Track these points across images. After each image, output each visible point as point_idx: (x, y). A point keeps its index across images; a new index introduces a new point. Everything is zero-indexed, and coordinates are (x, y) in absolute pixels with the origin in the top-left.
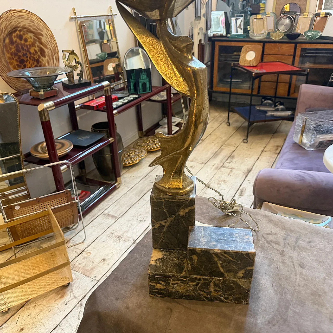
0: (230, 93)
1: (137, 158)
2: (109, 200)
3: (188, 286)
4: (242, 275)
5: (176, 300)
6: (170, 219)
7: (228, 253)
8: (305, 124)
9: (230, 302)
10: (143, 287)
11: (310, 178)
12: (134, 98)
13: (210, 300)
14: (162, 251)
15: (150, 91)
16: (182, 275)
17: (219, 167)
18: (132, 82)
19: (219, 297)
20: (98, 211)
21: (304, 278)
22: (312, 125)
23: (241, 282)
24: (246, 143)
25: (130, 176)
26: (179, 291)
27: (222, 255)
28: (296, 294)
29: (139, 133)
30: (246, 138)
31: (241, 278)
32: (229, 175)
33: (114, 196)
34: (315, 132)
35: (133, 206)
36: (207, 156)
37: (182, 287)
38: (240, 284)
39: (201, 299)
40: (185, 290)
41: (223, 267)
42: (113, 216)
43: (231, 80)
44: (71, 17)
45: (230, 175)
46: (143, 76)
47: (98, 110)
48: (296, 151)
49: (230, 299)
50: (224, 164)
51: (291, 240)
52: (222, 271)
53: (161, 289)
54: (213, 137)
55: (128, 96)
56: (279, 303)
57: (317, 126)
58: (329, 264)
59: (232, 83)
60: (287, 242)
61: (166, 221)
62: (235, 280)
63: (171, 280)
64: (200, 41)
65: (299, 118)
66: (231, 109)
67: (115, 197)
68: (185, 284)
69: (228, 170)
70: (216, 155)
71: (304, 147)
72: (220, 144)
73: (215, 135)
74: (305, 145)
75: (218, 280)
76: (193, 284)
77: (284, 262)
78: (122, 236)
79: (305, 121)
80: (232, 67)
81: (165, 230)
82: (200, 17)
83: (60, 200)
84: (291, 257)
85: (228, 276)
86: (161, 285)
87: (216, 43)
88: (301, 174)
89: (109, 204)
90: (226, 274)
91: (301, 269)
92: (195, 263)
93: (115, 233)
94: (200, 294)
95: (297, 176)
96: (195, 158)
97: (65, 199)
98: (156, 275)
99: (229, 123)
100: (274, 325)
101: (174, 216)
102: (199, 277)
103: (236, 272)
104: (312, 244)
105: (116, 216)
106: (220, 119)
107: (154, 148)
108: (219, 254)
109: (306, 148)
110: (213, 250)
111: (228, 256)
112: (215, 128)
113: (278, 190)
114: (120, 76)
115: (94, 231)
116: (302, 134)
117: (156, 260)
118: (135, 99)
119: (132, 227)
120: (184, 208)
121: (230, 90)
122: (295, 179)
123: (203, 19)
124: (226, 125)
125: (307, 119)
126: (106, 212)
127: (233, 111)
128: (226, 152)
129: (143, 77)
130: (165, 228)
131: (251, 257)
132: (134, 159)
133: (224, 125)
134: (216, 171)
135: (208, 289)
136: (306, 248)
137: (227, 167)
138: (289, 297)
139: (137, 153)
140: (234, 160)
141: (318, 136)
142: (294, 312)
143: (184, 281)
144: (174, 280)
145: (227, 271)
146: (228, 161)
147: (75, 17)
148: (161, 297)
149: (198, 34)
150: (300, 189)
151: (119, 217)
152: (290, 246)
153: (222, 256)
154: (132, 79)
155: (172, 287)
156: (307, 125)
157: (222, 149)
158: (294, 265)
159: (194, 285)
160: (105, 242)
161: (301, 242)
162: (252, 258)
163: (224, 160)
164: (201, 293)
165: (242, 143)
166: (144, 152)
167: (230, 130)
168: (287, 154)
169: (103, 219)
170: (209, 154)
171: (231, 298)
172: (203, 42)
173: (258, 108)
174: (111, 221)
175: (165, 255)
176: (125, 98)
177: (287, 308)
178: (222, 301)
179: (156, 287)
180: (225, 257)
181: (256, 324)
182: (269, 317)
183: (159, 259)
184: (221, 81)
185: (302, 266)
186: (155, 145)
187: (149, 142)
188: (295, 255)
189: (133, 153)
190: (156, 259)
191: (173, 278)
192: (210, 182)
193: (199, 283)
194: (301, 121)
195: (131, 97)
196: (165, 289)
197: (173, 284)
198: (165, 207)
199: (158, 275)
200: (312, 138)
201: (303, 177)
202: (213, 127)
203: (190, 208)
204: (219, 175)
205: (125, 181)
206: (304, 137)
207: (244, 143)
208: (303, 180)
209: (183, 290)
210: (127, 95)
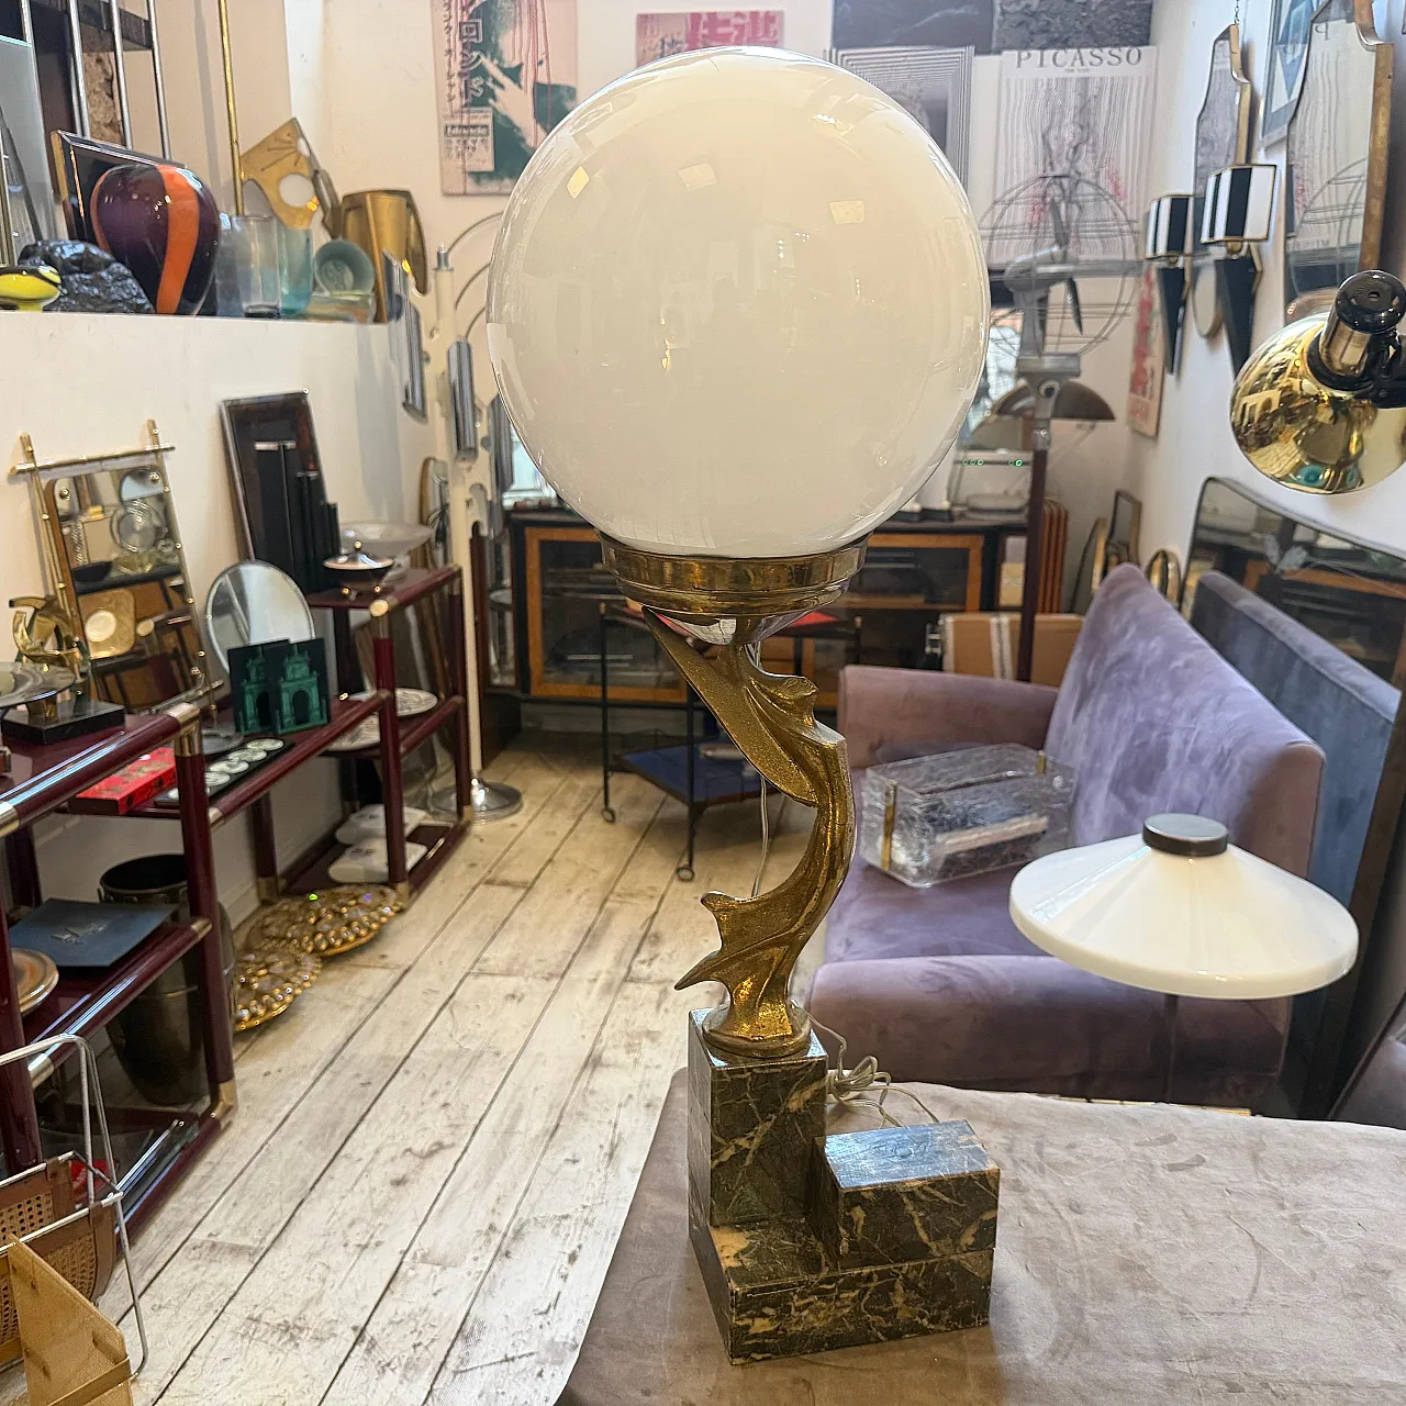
0: (605, 704)
1: (283, 990)
2: (198, 1187)
3: (838, 1304)
4: (971, 1241)
5: (805, 1357)
6: (763, 1128)
7: (937, 1183)
8: (895, 803)
9: (943, 1328)
10: (701, 1347)
11: (966, 980)
12: (268, 752)
13: (894, 1335)
14: (740, 1230)
15: (325, 721)
16: (823, 1275)
17: (617, 983)
18: (251, 692)
19: (917, 1319)
20: (162, 1237)
21: (1090, 1236)
22: (918, 805)
23: (969, 1261)
24: (690, 880)
25: (265, 1070)
26: (814, 1328)
27: (924, 1192)
28: (1087, 1277)
29: (258, 885)
30: (685, 862)
31: (970, 1248)
32: (658, 1006)
33: (214, 1167)
34: (928, 826)
35: (314, 1194)
36: (561, 946)
37: (821, 1315)
38: (968, 1266)
39: (873, 1339)
40: (830, 1319)
41: (925, 1226)
42: (236, 1250)
43: (603, 655)
44: (19, 468)
45: (663, 1006)
46: (297, 666)
47: (131, 814)
48: (883, 895)
49: (944, 1319)
50: (630, 968)
51: (1026, 1147)
52: (925, 1237)
53: (766, 1335)
54: (565, 871)
55: (242, 747)
56: (1059, 1307)
57: (933, 808)
58: (1135, 1192)
59: (609, 665)
60: (1018, 1156)
61: (751, 1134)
62: (954, 1257)
63: (795, 1297)
64: (476, 527)
65: (873, 786)
66: (612, 763)
67: (221, 1170)
68: (831, 1300)
69: (648, 991)
70: (594, 936)
71: (900, 877)
72: (599, 896)
73: (568, 860)
74: (903, 870)
75: (914, 1267)
76: (852, 1295)
77: (1030, 1209)
78: (298, 1323)
79: (892, 794)
80: (603, 616)
81: (748, 1162)
82: (474, 451)
83: (25, 1209)
84: (1044, 1194)
85: (938, 1249)
86: (766, 1321)
87: (528, 531)
88: (937, 967)
89: (202, 1200)
90: (933, 1245)
91: (1078, 1217)
92: (859, 1230)
93: (268, 1317)
94: (868, 1324)
95: (928, 976)
96: (516, 959)
97: (44, 1199)
98: (753, 1291)
99: (612, 813)
100: (1066, 1356)
101: (774, 1117)
102: (866, 1271)
103: (956, 1235)
104: (1079, 1150)
105: (250, 1248)
106: (573, 800)
107: (345, 942)
108: (918, 1193)
109: (909, 882)
110: (903, 1183)
111: (938, 1194)
112: (562, 833)
113: (883, 1033)
114: (195, 670)
115: (169, 1325)
116: (888, 835)
117: (736, 1256)
118: (272, 756)
119: (331, 1277)
120: (801, 1088)
121: (604, 691)
122: (925, 987)
123: (484, 456)
124: (600, 821)
125: (900, 787)
126: (200, 1235)
127: (624, 769)
128: (627, 922)
129: (293, 672)
130: (750, 1155)
131: (990, 1182)
132: (273, 996)
133: (593, 821)
134: (609, 998)
135: (889, 1303)
136: (1067, 1164)
137: (647, 980)
138: (1074, 1285)
139: (278, 968)
140: (665, 950)
141: (939, 839)
142: (1098, 1317)
143: (827, 1291)
144: (802, 1296)
145: (937, 1238)
146: (643, 955)
147: (32, 465)
148: (764, 1359)
149: (468, 503)
150: (946, 1020)
151: (266, 1245)
152: (1029, 1166)
153: (923, 1197)
154: (248, 678)
155: (794, 1320)
156: (900, 807)
157: (611, 915)
158: (1056, 1210)
159: (853, 1300)
160: (234, 1360)
161: (1051, 1150)
162: (993, 1186)
163: (628, 956)
164: (872, 1319)
165: (676, 884)
166: (310, 963)
167: (620, 838)
168: (854, 906)
169: (197, 1268)
170: (566, 940)
171: (946, 1315)
172: (484, 532)
173: (710, 753)
174: (235, 1270)
175: (752, 1237)
176: (234, 756)
177: (1080, 1312)
178: (925, 1332)
179: (752, 1331)
180: (931, 1195)
181: (1026, 1364)
182: (1048, 1343)
183: (743, 1252)
184: (556, 659)
185: (1076, 1208)
186: (349, 925)
187: (319, 919)
188: (1048, 1185)
189: (263, 972)
190: (734, 1252)
191: (799, 1290)
192: (599, 1047)
193: (866, 1289)
194: (878, 795)
195: (258, 750)
196: (777, 1329)
197: (798, 1309)
198: (752, 1093)
199: (762, 1290)
200: (921, 846)
201: (946, 978)
202: (554, 833)
203: (815, 1086)
204: (624, 1016)
205: (247, 1096)
206: (896, 844)
207: (683, 880)
208: (948, 987)
209: (824, 1323)
210: (236, 743)
